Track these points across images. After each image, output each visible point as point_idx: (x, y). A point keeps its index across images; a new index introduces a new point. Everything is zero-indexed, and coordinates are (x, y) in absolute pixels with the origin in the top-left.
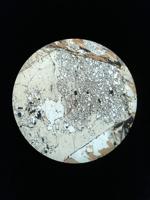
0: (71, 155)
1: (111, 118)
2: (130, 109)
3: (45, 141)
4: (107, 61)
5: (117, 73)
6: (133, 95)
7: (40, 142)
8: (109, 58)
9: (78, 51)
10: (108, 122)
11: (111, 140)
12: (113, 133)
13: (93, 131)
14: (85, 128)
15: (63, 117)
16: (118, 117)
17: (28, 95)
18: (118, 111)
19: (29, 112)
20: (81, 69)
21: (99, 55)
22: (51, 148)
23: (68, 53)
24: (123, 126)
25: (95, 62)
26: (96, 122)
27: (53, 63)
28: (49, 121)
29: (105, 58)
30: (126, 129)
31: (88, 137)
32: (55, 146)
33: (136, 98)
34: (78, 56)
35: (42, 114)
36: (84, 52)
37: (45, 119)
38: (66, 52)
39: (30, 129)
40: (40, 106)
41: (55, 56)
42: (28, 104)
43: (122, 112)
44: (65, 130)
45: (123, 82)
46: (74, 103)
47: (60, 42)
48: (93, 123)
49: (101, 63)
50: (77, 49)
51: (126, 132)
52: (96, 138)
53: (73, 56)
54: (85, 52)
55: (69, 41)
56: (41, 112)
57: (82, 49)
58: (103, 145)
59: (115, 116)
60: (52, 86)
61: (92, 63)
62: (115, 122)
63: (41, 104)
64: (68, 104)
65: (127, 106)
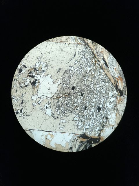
0: (33, 130)
1: (84, 128)
2: (103, 132)
3: (23, 105)
5: (114, 99)
6: (113, 124)
7: (19, 102)
8: (118, 83)
9: (100, 60)
10: (79, 128)
11: (71, 143)
12: (76, 139)
13: (64, 126)
15: (50, 98)
16: (89, 131)
17: (38, 62)
19: (29, 74)
20: (91, 74)
21: (112, 74)
22: (23, 114)
23: (91, 55)
24: (87, 140)
25: (105, 77)
26: (71, 121)
27: (75, 53)
28: (38, 92)
29: (115, 81)
30: (88, 144)
31: (56, 127)
32: (27, 114)
33: (114, 127)
34: (97, 63)
35: (37, 83)
37: (36, 89)
38: (91, 53)
39: (19, 87)
40: (41, 77)
41: (80, 50)
42: (33, 67)
43: (95, 129)
44: (43, 108)
45: (114, 108)
46: (66, 94)
47: (92, 42)
48: (68, 120)
49: (109, 82)
50: (100, 57)
51: (86, 146)
52: (61, 133)
53: (93, 61)
54: (105, 64)
55: (100, 47)
56: (37, 81)
57: (103, 60)
58: (62, 142)
59: (88, 129)
60: (60, 69)
61: (102, 76)
62: (84, 132)
63: (42, 76)
64: (61, 92)
65: (102, 128)
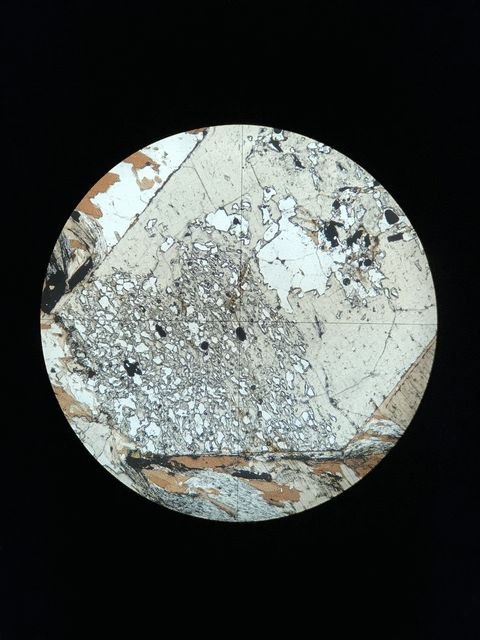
1: (109, 289)
2: (60, 335)
4: (175, 462)
5: (133, 433)
6: (62, 380)
8: (169, 473)
9: (273, 465)
10: (117, 276)
11: (90, 223)
12: (91, 246)
15: (257, 249)
16: (91, 299)
17: (385, 284)
18: (96, 318)
22: (264, 144)
23: (301, 449)
24: (66, 276)
25: (212, 448)
28: (297, 225)
29: (183, 469)
30: (55, 272)
31: (164, 210)
33: (52, 375)
34: (268, 451)
36: (252, 468)
37: (311, 226)
38: (308, 451)
39: (348, 182)
40: (336, 263)
43: (84, 319)
46: (237, 301)
48: (160, 258)
49: (189, 449)
50: (279, 470)
52: (138, 215)
53: (282, 445)
56: (329, 244)
57: (264, 474)
58: (110, 202)
63: (335, 268)
64: (252, 293)
65: (74, 342)
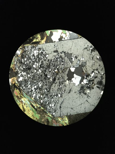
0: (78, 38)
3: (92, 56)
7: (95, 58)
8: (19, 93)
10: (42, 49)
13: (55, 48)
14: (59, 52)
15: (71, 67)
17: (89, 94)
18: (31, 53)
19: (93, 82)
20: (43, 95)
21: (26, 99)
24: (33, 41)
26: (50, 53)
27: (61, 109)
29: (23, 95)
31: (61, 45)
32: (87, 49)
37: (85, 71)
41: (57, 113)
44: (74, 58)
46: (59, 73)
48: (52, 53)
49: (27, 92)
52: (55, 41)
54: (34, 106)
59: (35, 50)
60: (69, 93)
61: (33, 96)
62: (37, 47)
